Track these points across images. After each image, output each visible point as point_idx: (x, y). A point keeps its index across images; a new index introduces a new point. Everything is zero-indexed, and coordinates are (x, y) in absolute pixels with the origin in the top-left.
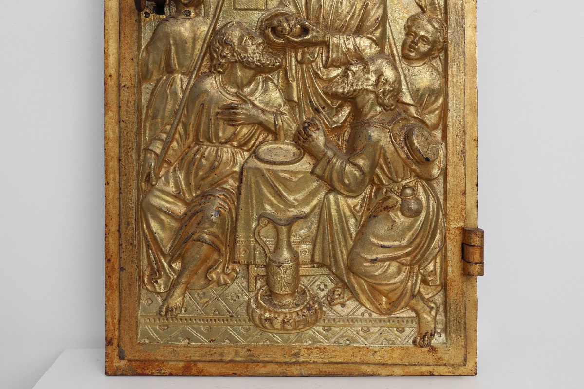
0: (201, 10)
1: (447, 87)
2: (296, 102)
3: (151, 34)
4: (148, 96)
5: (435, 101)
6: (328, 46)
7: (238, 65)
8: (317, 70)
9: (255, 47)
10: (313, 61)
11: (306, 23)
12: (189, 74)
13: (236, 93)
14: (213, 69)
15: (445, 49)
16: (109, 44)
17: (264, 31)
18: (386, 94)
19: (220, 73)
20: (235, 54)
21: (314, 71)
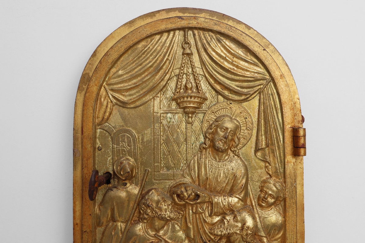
0: (133, 181)
1: (286, 225)
2: (192, 238)
3: (102, 197)
4: (101, 236)
5: (278, 234)
6: (212, 204)
7: (156, 219)
8: (205, 218)
9: (166, 207)
10: (203, 213)
11: (198, 192)
12: (126, 222)
13: (155, 235)
14: (140, 219)
16: (76, 204)
17: (172, 196)
18: (248, 236)
19: (145, 223)
20: (154, 212)
21: (203, 218)
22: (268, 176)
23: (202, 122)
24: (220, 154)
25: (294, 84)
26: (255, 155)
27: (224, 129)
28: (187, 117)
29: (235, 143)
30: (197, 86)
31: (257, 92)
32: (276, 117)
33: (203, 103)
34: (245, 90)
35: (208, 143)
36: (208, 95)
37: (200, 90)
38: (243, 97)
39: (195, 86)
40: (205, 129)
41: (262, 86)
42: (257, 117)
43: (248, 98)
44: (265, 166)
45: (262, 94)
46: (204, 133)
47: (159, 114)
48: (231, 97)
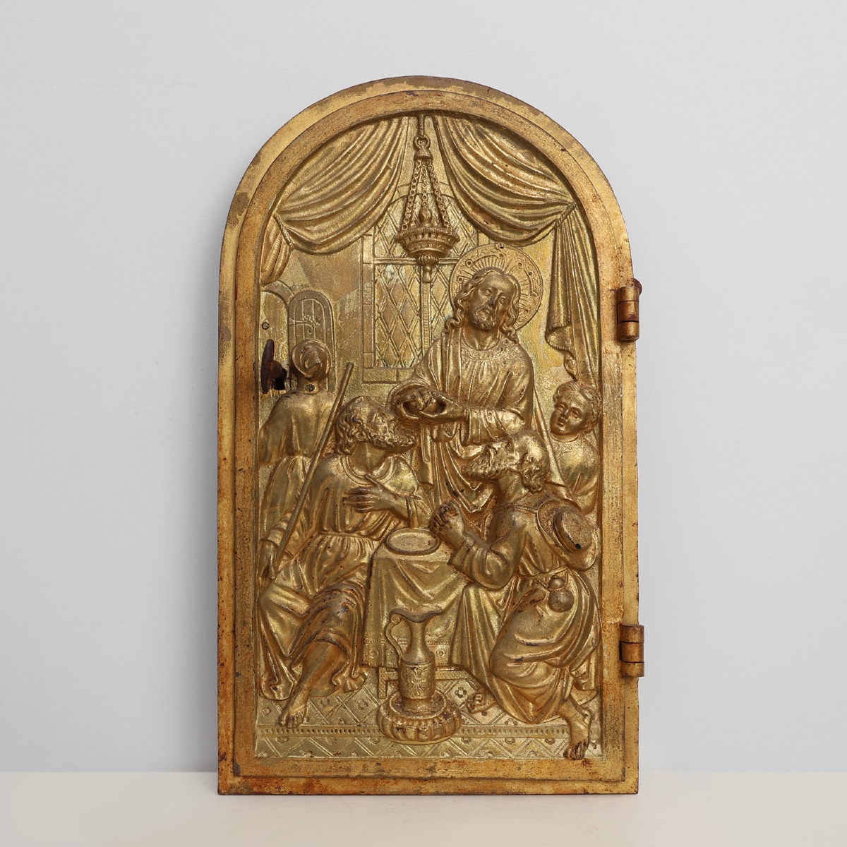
0: (325, 383)
1: (602, 466)
2: (431, 485)
3: (270, 412)
4: (266, 481)
5: (587, 482)
6: (467, 422)
7: (367, 445)
8: (454, 449)
9: (386, 425)
10: (451, 439)
11: (443, 397)
12: (312, 455)
13: (364, 476)
14: (339, 450)
15: (600, 422)
16: (224, 423)
17: (396, 406)
18: (532, 474)
19: (346, 454)
20: (364, 433)
21: (452, 449)
22: (571, 379)
23: (449, 281)
24: (483, 335)
25: (619, 213)
26: (546, 339)
27: (490, 291)
28: (422, 271)
29: (510, 316)
30: (440, 216)
31: (551, 228)
32: (585, 272)
33: (450, 247)
34: (527, 223)
35: (460, 317)
36: (460, 234)
37: (446, 223)
38: (525, 235)
39: (437, 216)
40: (454, 293)
41: (559, 216)
42: (550, 272)
43: (533, 237)
44: (564, 360)
45: (559, 230)
46: (452, 300)
47: (372, 266)
48: (503, 235)
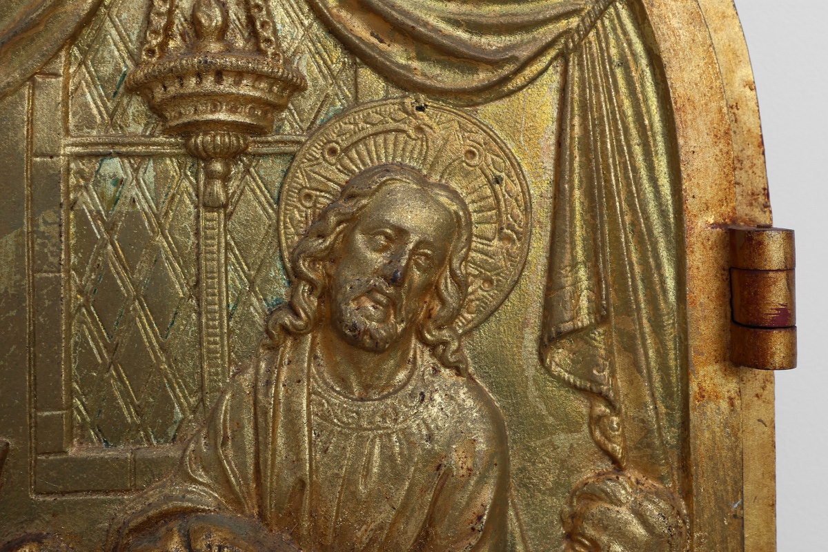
22: (606, 466)
23: (278, 202)
24: (369, 360)
25: (730, 12)
26: (542, 360)
27: (388, 237)
28: (202, 176)
29: (443, 302)
30: (251, 21)
31: (553, 53)
32: (643, 173)
33: (280, 108)
34: (492, 42)
35: (308, 303)
36: (306, 66)
37: (268, 40)
38: (482, 77)
39: (243, 18)
40: (290, 236)
41: (574, 22)
42: (549, 175)
43: (506, 79)
44: (591, 417)
45: (573, 59)
46: (286, 254)
47: (62, 161)
48: (424, 75)
